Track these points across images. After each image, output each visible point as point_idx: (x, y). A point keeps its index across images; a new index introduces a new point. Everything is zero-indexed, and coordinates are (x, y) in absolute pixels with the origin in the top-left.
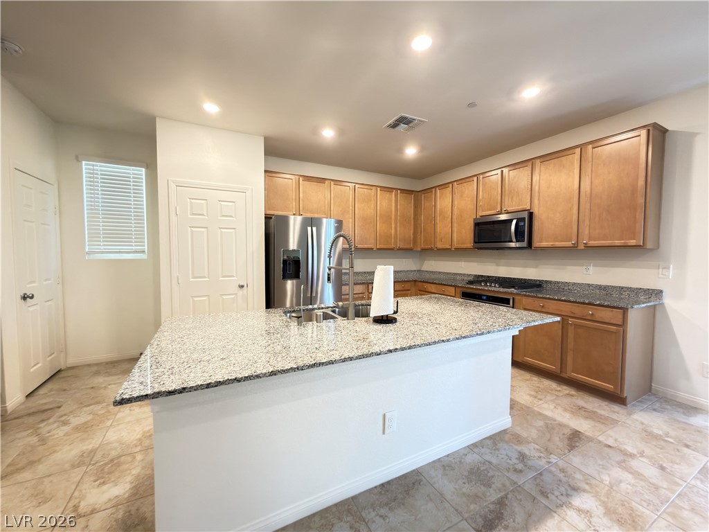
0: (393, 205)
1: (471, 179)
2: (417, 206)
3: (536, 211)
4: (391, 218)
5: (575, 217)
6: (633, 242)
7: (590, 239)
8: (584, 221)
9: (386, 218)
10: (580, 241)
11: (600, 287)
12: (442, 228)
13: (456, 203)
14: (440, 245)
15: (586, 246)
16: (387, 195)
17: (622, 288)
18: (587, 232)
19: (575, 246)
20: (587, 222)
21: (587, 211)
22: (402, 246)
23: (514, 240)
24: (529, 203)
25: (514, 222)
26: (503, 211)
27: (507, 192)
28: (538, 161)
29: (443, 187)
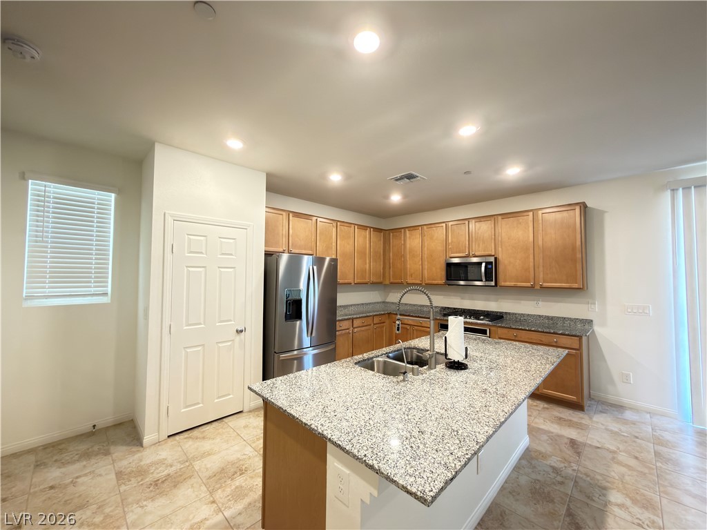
0: (368, 242)
1: (441, 225)
2: (386, 242)
3: (500, 257)
4: (365, 254)
5: (532, 264)
6: (575, 286)
7: (544, 282)
8: (539, 268)
9: (362, 254)
10: (536, 282)
11: (548, 318)
12: (413, 265)
13: (426, 244)
14: (410, 280)
15: (542, 287)
16: (363, 232)
17: (565, 318)
18: (541, 276)
19: (533, 287)
20: (541, 269)
21: (541, 261)
22: (375, 281)
23: (484, 280)
24: (493, 250)
25: (484, 265)
26: (471, 255)
27: (474, 239)
28: (500, 217)
29: (412, 229)
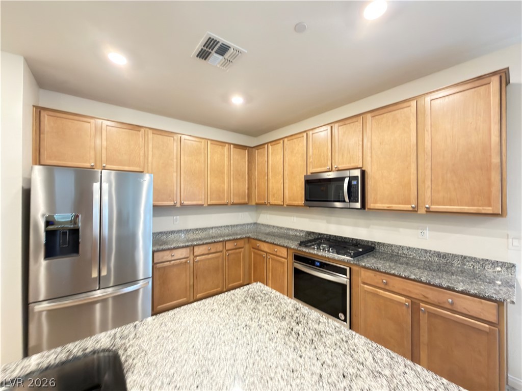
0: (226, 159)
1: (301, 135)
3: (369, 169)
4: (224, 173)
5: (413, 177)
6: (489, 210)
7: (433, 203)
9: (219, 172)
10: (420, 204)
11: (438, 255)
12: (275, 184)
13: (287, 159)
14: (272, 201)
15: (428, 211)
16: (219, 149)
17: (465, 258)
18: (428, 194)
19: (414, 210)
20: (428, 183)
21: (428, 172)
22: (235, 202)
24: (361, 160)
25: (347, 181)
26: (334, 169)
27: (337, 149)
28: (369, 115)
29: (274, 143)
